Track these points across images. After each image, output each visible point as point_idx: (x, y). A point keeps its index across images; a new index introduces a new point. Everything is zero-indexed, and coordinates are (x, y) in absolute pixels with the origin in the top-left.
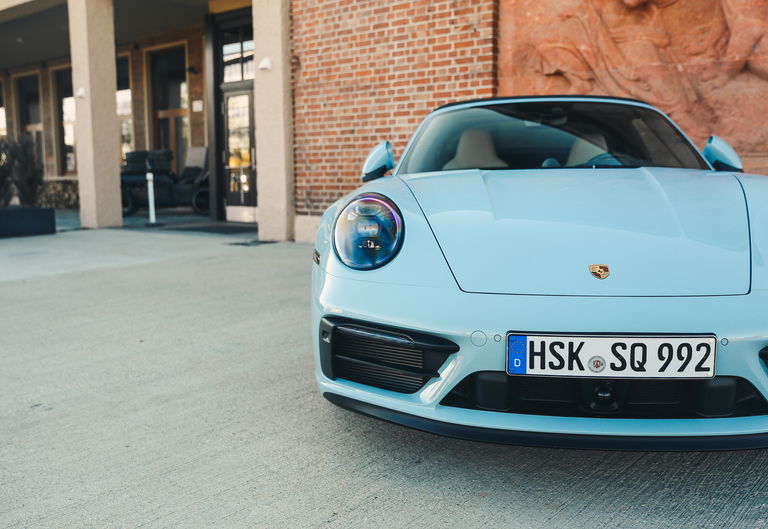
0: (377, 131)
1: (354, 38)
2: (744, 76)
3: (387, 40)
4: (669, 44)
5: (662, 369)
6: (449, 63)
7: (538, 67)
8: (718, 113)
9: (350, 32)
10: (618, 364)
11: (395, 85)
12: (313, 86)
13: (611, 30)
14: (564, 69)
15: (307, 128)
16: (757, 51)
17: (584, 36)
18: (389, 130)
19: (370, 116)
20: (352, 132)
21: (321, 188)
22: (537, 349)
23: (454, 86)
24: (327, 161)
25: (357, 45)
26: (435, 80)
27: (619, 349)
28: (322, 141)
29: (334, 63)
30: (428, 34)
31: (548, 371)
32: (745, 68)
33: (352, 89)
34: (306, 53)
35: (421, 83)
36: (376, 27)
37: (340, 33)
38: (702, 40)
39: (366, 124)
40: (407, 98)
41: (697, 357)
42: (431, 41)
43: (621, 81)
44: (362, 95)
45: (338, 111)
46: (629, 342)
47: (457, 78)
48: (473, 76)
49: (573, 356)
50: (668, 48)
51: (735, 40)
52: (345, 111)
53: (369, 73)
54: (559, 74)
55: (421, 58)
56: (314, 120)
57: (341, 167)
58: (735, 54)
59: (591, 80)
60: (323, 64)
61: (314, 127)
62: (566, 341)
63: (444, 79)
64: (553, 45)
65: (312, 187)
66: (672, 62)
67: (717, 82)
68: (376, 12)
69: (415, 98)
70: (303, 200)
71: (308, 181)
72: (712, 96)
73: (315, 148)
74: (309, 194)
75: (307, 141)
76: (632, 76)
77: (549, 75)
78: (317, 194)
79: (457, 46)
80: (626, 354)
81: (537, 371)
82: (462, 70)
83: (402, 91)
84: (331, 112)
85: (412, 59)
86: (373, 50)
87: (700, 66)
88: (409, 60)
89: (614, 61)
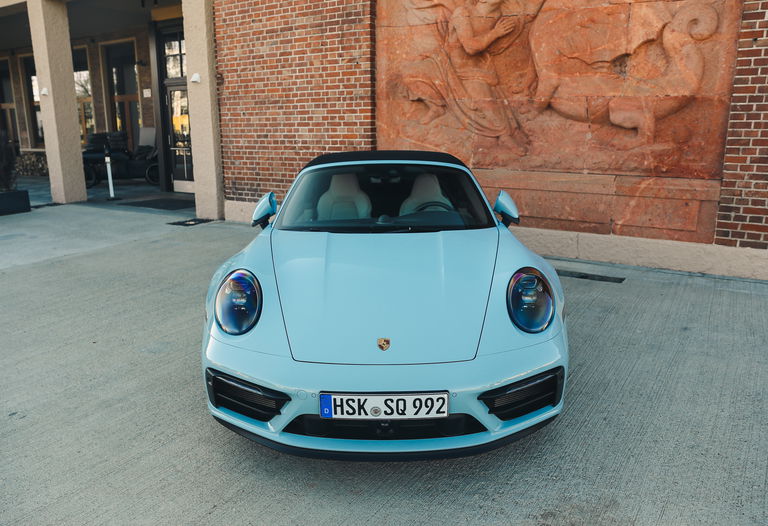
0: (285, 136)
1: (265, 62)
2: (548, 112)
3: (291, 66)
4: (498, 84)
5: (416, 414)
6: (338, 87)
7: (405, 94)
8: (531, 138)
9: (262, 57)
10: (389, 411)
11: (297, 101)
12: (235, 98)
13: (458, 70)
14: (423, 98)
15: (231, 131)
16: (556, 96)
17: (438, 74)
18: (294, 136)
19: (279, 125)
20: (266, 136)
21: (243, 179)
22: (338, 403)
23: (343, 105)
24: (248, 158)
25: (267, 68)
26: (328, 100)
27: (389, 402)
28: (242, 142)
29: (250, 81)
30: (322, 63)
31: (346, 416)
32: (549, 107)
33: (265, 103)
34: (227, 71)
35: (319, 102)
36: (282, 54)
37: (254, 58)
38: (521, 83)
39: (276, 131)
40: (308, 112)
41: (437, 405)
42: (324, 69)
43: (465, 110)
44: (272, 107)
45: (254, 120)
46: (395, 398)
47: (344, 99)
48: (356, 99)
49: (361, 407)
50: (498, 87)
51: (541, 87)
52: (260, 120)
53: (278, 90)
54: (420, 100)
55: (317, 82)
56: (236, 126)
57: (258, 164)
58: (541, 97)
59: (444, 106)
60: (242, 81)
61: (236, 131)
62: (356, 398)
63: (335, 99)
64: (415, 79)
65: (236, 178)
66: (500, 97)
67: (530, 116)
68: (282, 42)
69: (313, 112)
70: (230, 188)
71: (233, 173)
72: (527, 126)
73: (238, 147)
74: (234, 183)
75: (231, 142)
76: (472, 106)
77: (413, 101)
78: (240, 184)
79: (344, 74)
80: (394, 405)
81: (339, 416)
82: (348, 93)
83: (303, 107)
84: (249, 120)
85: (311, 82)
86: (280, 73)
87: (519, 102)
88: (308, 83)
89: (460, 94)
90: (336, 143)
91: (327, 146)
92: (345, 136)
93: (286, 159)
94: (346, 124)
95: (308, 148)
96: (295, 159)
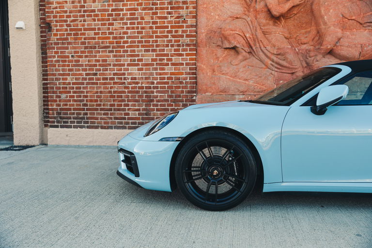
0: (114, 74)
1: (97, 15)
3: (122, 19)
4: (291, 37)
6: (167, 37)
9: (94, 11)
11: (127, 47)
12: (63, 43)
13: (262, 27)
14: (238, 46)
15: (57, 70)
18: (124, 74)
19: (110, 65)
20: (95, 74)
21: (70, 109)
23: (171, 50)
24: (74, 92)
25: (99, 20)
26: (157, 46)
28: (69, 79)
29: (80, 30)
30: (152, 18)
33: (95, 48)
34: (57, 21)
35: (148, 48)
36: (113, 10)
37: (85, 11)
38: (306, 37)
39: (106, 70)
42: (154, 23)
44: (102, 51)
45: (83, 61)
47: (172, 46)
48: (183, 46)
50: (290, 40)
52: (89, 61)
53: (109, 38)
54: (234, 48)
55: (147, 32)
56: (64, 66)
57: (86, 97)
59: (250, 53)
60: (71, 30)
61: (63, 70)
63: (163, 46)
64: (234, 32)
65: (61, 109)
66: (294, 47)
69: (142, 55)
70: (55, 118)
71: (59, 105)
73: (64, 83)
74: (59, 114)
75: (57, 79)
76: (275, 52)
77: (226, 49)
78: (67, 114)
79: (172, 27)
82: (175, 41)
83: (134, 51)
84: (79, 61)
85: (141, 33)
86: (112, 24)
87: (307, 50)
88: (138, 33)
89: (265, 43)
90: (164, 78)
91: (155, 82)
92: (172, 74)
93: (115, 92)
94: (173, 64)
95: (137, 83)
96: (124, 92)
